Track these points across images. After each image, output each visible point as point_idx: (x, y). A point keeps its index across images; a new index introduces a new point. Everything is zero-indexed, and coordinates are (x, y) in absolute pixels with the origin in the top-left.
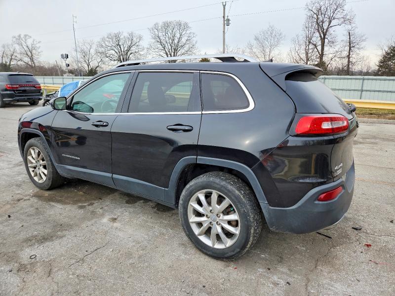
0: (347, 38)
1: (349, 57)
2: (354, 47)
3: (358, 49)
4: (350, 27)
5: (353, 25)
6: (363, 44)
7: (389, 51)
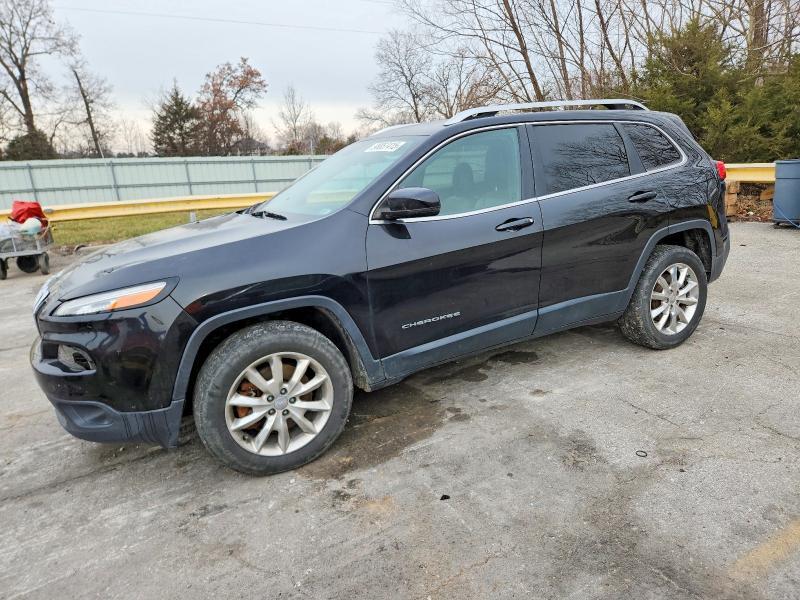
0: (72, 83)
1: (89, 120)
2: (92, 102)
3: (104, 106)
4: (72, 61)
5: (78, 57)
6: (109, 97)
7: (164, 114)
